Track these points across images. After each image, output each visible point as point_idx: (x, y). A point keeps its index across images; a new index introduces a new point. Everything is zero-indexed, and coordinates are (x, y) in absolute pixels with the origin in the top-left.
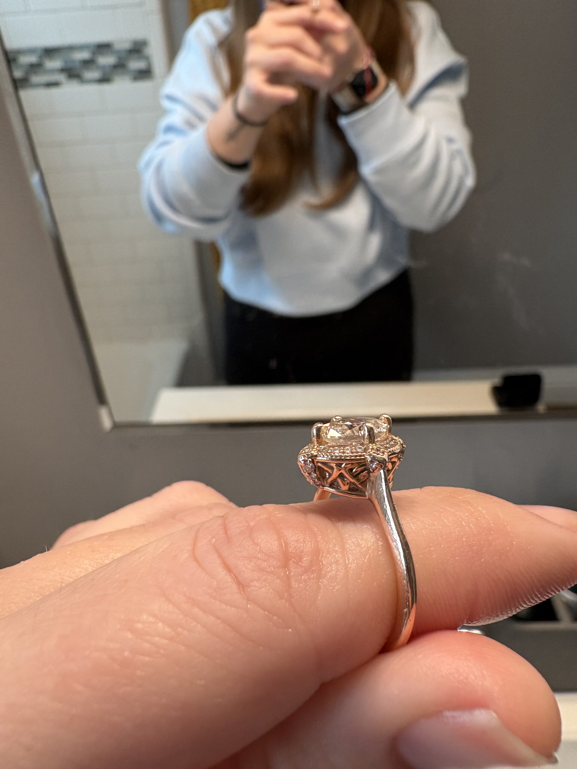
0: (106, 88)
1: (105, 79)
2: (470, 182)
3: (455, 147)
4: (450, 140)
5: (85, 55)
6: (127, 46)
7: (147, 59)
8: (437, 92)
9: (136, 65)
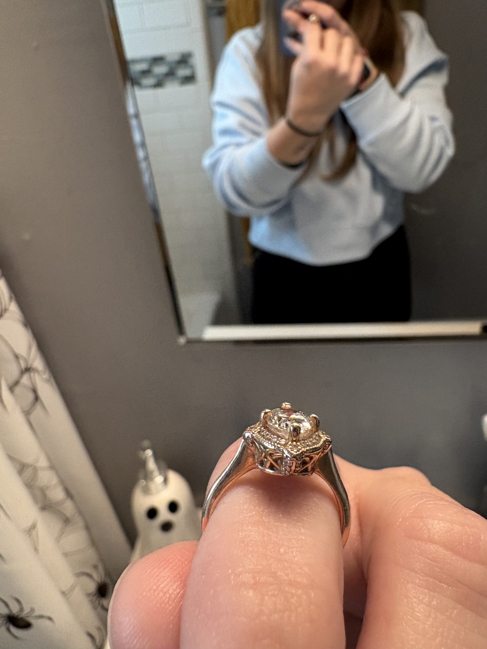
0: (160, 91)
1: (159, 85)
2: (450, 151)
3: (437, 124)
4: (433, 119)
5: (143, 66)
6: (176, 58)
7: (192, 67)
8: (424, 81)
9: (183, 72)
